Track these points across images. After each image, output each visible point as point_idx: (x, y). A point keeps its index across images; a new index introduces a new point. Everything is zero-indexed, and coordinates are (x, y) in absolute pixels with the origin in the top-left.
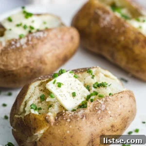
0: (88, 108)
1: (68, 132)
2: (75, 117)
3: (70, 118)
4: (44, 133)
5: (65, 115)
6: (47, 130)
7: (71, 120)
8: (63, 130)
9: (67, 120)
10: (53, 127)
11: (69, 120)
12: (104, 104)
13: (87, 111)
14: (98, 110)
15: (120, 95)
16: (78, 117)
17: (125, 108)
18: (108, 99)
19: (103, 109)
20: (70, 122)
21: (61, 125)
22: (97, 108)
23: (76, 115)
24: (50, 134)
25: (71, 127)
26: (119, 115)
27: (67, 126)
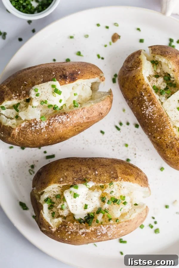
2: (76, 232)
8: (62, 237)
12: (106, 229)
13: (88, 231)
14: (99, 232)
16: (78, 233)
19: (104, 233)
25: (70, 237)
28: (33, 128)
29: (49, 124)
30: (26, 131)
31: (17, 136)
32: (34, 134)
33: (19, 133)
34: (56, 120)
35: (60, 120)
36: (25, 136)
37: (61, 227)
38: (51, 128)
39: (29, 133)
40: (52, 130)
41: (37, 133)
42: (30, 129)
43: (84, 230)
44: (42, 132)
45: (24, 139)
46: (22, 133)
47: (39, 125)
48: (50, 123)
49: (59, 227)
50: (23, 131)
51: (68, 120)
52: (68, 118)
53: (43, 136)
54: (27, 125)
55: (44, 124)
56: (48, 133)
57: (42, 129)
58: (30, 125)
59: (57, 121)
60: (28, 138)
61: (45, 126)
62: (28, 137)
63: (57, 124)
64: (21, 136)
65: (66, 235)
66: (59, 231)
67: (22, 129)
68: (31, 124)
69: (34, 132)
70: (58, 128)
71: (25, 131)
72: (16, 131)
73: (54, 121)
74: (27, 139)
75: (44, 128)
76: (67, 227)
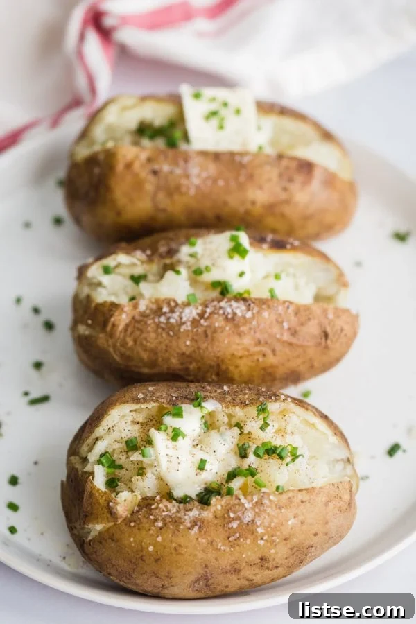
0: (212, 509)
1: (151, 548)
2: (176, 521)
3: (164, 520)
4: (100, 533)
5: (156, 508)
6: (109, 529)
7: (165, 524)
8: (141, 542)
9: (156, 520)
10: (123, 527)
11: (160, 524)
12: (253, 508)
13: (207, 514)
14: (234, 519)
15: (301, 496)
16: (181, 523)
17: (304, 527)
18: (265, 501)
19: (246, 520)
20: (161, 528)
21: (139, 529)
22: (232, 515)
23: (180, 518)
24: (113, 540)
25: (159, 539)
26: (285, 539)
27: (152, 535)
28: (163, 319)
29: (201, 316)
30: (146, 323)
31: (121, 332)
32: (161, 334)
33: (127, 326)
34: (221, 308)
35: (229, 310)
36: (141, 335)
37: (138, 511)
38: (205, 324)
39: (149, 329)
40: (205, 332)
41: (168, 334)
42: (157, 320)
43: (197, 513)
44: (182, 330)
45: (135, 341)
46: (134, 327)
47: (178, 314)
48: (204, 312)
49: (133, 512)
50: (139, 322)
51: (249, 315)
52: (248, 310)
53: (181, 342)
54: (151, 310)
55: (190, 313)
56: (195, 338)
57: (184, 323)
58: (158, 312)
59: (221, 312)
60: (144, 342)
61: (191, 319)
62: (146, 339)
63: (221, 318)
64: (132, 333)
65: (151, 532)
66: (132, 524)
67: (137, 317)
68: (160, 309)
69: (163, 329)
70: (219, 331)
71: (142, 323)
72: (122, 319)
73: (216, 309)
74: (141, 344)
75: (189, 324)
76: (153, 507)
